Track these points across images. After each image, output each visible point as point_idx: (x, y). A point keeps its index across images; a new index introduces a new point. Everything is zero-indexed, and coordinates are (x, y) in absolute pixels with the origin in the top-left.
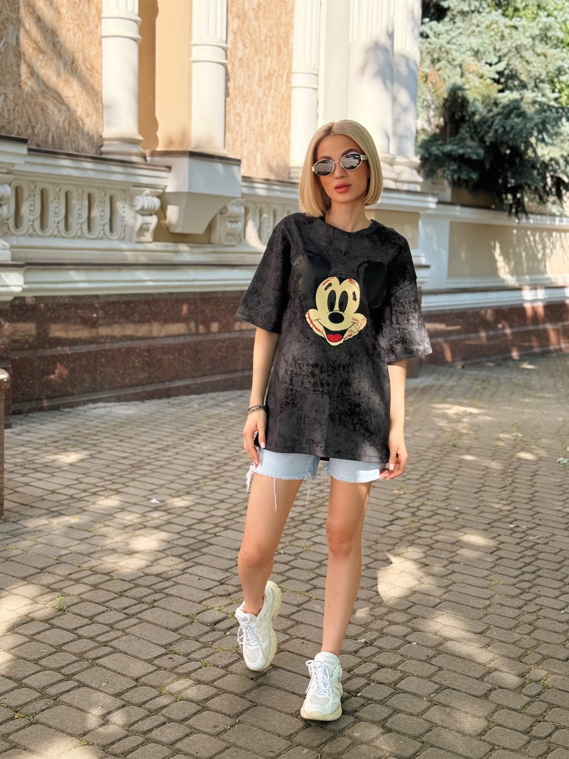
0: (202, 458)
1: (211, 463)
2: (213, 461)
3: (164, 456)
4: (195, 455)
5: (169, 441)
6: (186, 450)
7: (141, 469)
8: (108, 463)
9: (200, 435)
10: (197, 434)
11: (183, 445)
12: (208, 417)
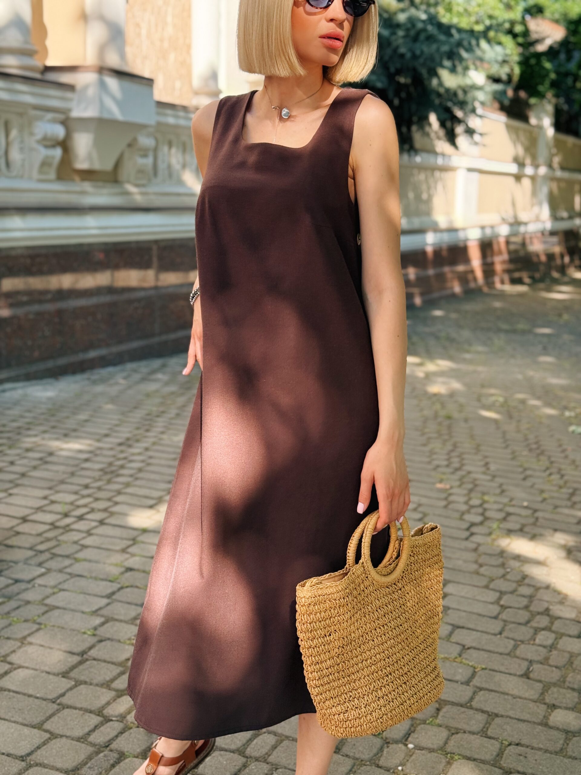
3: (133, 454)
5: (125, 432)
6: (154, 444)
8: (70, 469)
9: (156, 422)
10: (151, 420)
11: (146, 437)
12: (148, 395)
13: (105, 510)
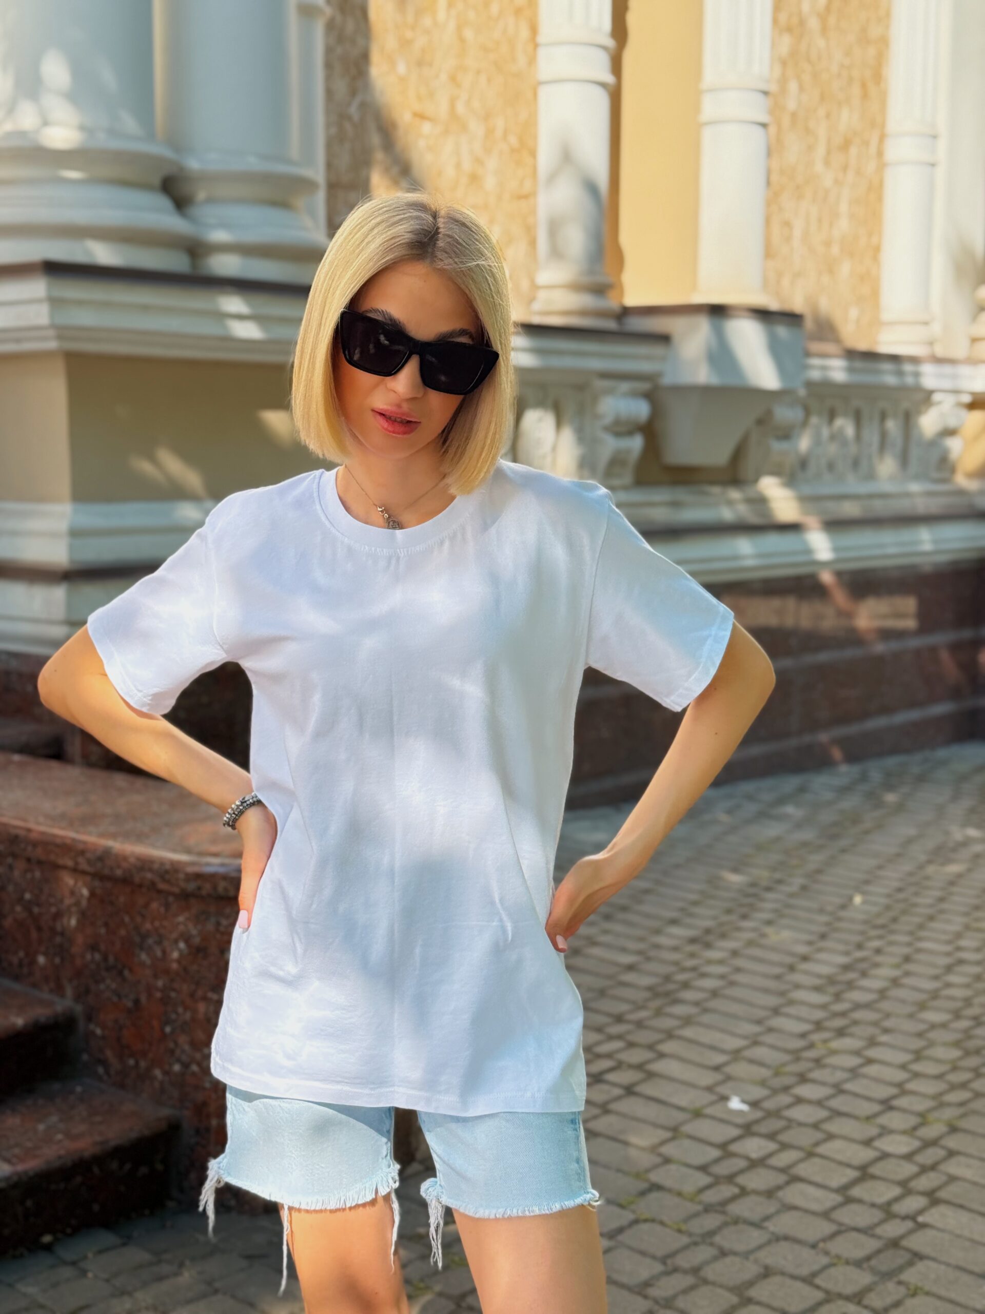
0: (792, 968)
1: (817, 982)
2: (819, 976)
3: (710, 962)
4: (775, 957)
5: (705, 917)
6: (750, 943)
7: (676, 1001)
9: (763, 900)
10: (755, 895)
11: (739, 929)
12: (760, 848)
13: (639, 1067)
